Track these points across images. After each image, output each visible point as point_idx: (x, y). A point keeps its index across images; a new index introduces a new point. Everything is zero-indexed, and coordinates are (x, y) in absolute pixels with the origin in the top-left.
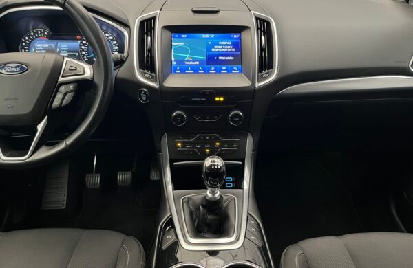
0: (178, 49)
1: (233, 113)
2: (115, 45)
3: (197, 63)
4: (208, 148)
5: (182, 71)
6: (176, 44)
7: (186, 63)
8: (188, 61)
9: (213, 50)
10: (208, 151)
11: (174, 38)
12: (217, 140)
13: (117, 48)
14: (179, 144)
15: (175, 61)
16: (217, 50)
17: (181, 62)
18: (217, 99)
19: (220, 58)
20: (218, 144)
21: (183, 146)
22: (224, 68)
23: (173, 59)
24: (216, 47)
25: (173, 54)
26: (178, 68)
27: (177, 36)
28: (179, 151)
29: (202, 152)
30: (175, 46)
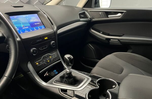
1: (52, 43)
3: (27, 27)
4: (48, 60)
5: (23, 32)
6: (13, 21)
7: (23, 28)
8: (23, 27)
10: (49, 61)
12: (50, 55)
14: (37, 64)
15: (18, 28)
16: (32, 21)
17: (20, 28)
18: (45, 38)
19: (35, 24)
20: (50, 57)
21: (39, 64)
22: (39, 28)
23: (16, 27)
24: (31, 20)
25: (15, 25)
26: (21, 31)
27: (12, 17)
28: (38, 66)
29: (47, 63)
30: (13, 22)
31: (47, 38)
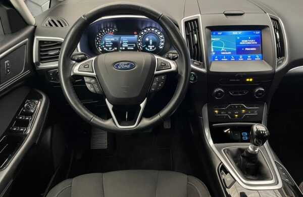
0: (216, 43)
1: (257, 90)
2: (162, 38)
3: (230, 53)
4: (236, 114)
5: (220, 59)
6: (214, 39)
7: (222, 53)
8: (223, 52)
9: (241, 43)
10: (236, 116)
11: (213, 35)
12: (244, 108)
13: (163, 40)
14: (216, 111)
15: (214, 52)
16: (244, 43)
17: (218, 52)
18: (248, 80)
19: (246, 49)
20: (244, 111)
21: (219, 113)
22: (249, 57)
23: (212, 50)
24: (243, 41)
25: (212, 46)
26: (216, 57)
27: (214, 33)
28: (216, 116)
29: (233, 117)
30: (213, 41)
31: (251, 80)
